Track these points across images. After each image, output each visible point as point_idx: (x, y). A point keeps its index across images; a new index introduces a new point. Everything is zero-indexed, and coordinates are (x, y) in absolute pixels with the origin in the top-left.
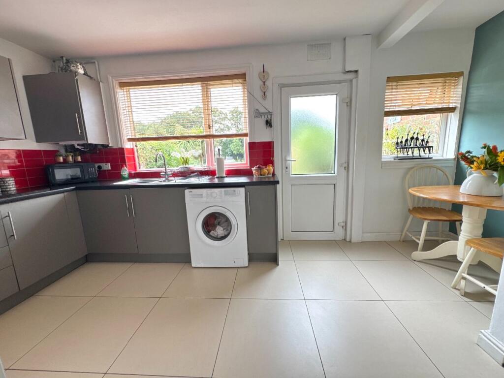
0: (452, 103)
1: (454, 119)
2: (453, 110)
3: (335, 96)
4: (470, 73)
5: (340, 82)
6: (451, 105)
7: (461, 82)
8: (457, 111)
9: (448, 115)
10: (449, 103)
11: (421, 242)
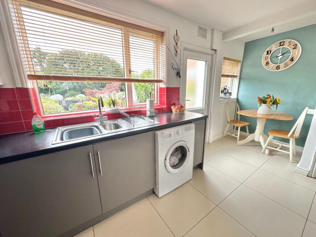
0: (235, 73)
1: (236, 81)
2: (236, 76)
3: (205, 62)
4: (242, 61)
5: (208, 54)
6: (235, 75)
7: (240, 64)
8: (238, 78)
9: (233, 79)
10: (234, 73)
11: (238, 137)
